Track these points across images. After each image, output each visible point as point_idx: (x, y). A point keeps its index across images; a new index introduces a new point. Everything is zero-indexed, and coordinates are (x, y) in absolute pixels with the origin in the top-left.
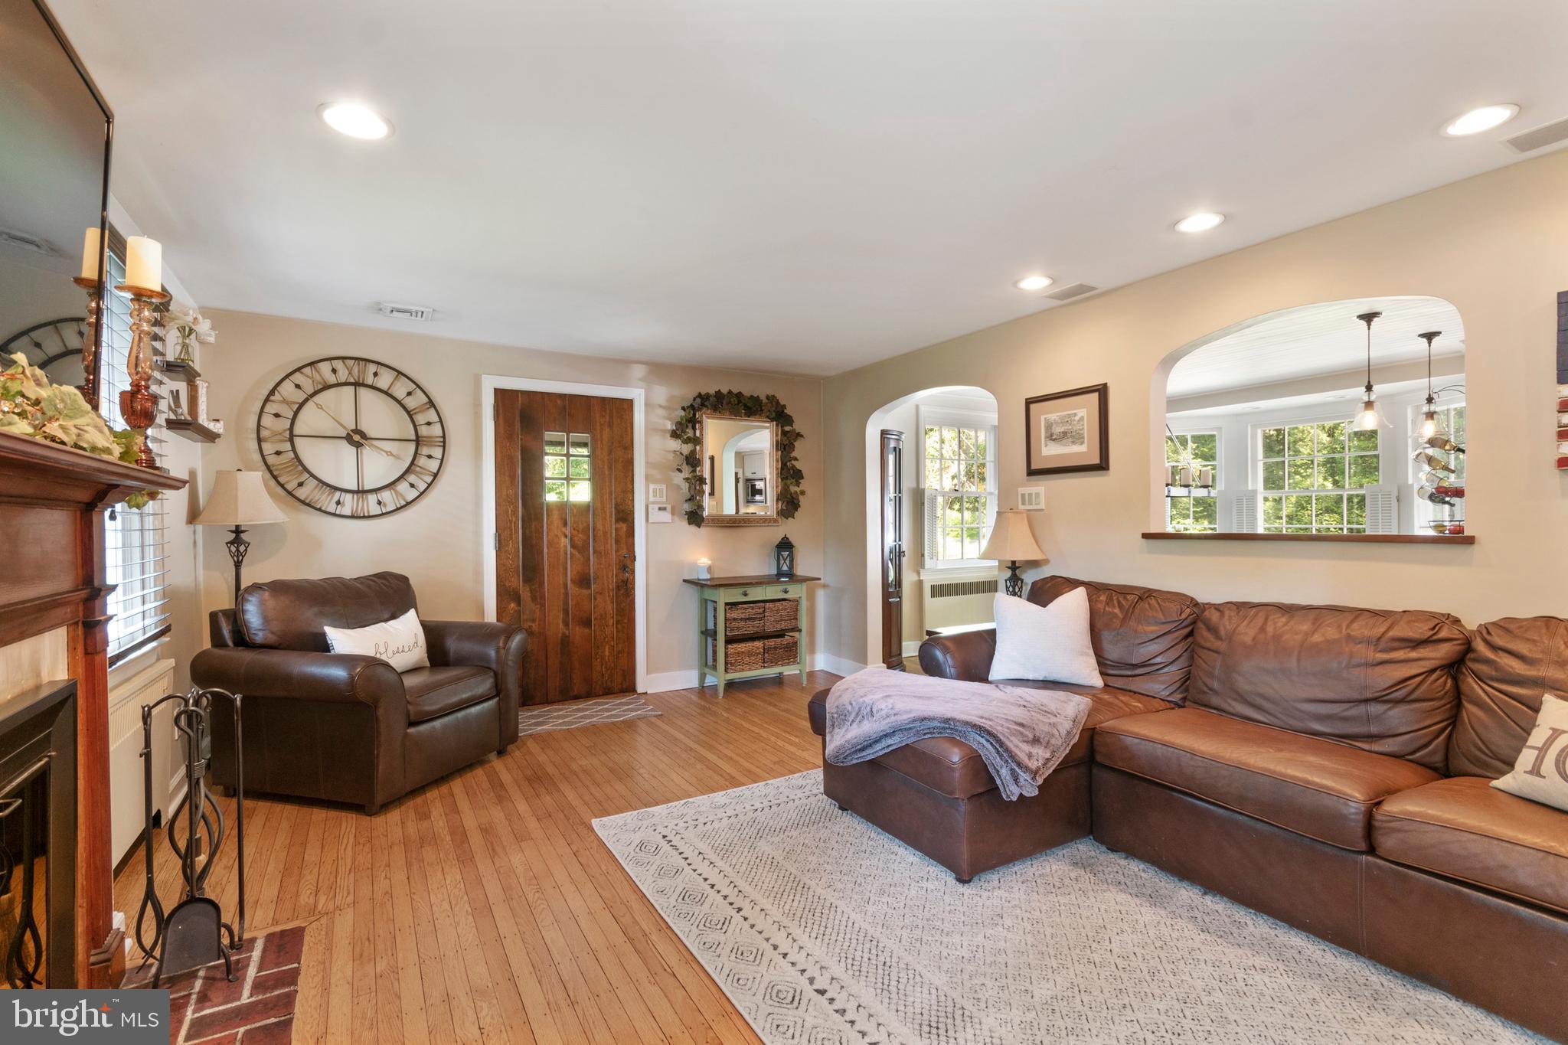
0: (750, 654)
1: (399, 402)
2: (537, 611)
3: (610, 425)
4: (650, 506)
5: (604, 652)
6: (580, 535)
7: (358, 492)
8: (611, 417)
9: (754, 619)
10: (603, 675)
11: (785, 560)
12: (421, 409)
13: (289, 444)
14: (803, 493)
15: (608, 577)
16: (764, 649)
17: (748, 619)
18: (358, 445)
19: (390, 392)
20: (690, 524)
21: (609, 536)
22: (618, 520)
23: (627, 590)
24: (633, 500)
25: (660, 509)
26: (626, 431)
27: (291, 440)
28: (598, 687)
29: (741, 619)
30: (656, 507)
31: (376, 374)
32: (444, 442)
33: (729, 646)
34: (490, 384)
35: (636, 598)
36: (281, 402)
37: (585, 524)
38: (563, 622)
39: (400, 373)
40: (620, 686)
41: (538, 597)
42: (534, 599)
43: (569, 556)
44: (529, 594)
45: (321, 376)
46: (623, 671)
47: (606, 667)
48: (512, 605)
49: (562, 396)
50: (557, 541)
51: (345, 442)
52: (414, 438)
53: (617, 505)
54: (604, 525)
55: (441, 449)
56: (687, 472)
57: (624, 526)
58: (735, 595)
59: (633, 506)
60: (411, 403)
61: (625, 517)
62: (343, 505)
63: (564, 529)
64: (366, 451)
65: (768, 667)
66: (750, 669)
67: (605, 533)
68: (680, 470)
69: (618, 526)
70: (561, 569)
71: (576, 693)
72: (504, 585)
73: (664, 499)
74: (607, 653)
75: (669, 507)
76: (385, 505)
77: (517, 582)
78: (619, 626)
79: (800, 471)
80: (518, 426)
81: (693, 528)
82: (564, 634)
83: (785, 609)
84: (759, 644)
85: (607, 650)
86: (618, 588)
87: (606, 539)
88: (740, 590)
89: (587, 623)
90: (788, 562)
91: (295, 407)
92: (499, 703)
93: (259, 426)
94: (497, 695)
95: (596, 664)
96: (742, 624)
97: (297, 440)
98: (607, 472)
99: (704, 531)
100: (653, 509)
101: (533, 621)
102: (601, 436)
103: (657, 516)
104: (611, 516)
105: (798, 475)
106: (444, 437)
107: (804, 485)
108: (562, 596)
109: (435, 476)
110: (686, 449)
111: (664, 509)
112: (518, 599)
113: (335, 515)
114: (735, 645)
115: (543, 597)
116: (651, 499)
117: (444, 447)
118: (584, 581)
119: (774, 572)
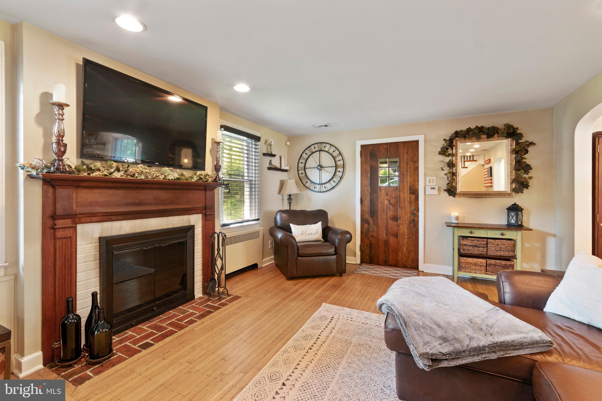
0: (475, 264)
1: (331, 154)
2: (375, 228)
3: (407, 153)
4: (427, 187)
5: (403, 249)
6: (393, 200)
7: (320, 184)
8: (408, 149)
9: (479, 247)
10: (402, 259)
11: (513, 217)
12: (338, 156)
13: (304, 171)
14: (531, 178)
15: (405, 218)
16: (486, 264)
17: (475, 246)
18: (320, 170)
19: (329, 152)
20: (449, 195)
21: (406, 200)
22: (411, 193)
23: (415, 224)
24: (418, 184)
25: (432, 188)
26: (415, 155)
27: (305, 170)
28: (400, 263)
29: (470, 245)
30: (430, 187)
31: (325, 147)
32: (344, 166)
33: (461, 258)
34: (359, 144)
35: (419, 228)
36: (302, 159)
37: (395, 195)
38: (386, 234)
39: (331, 145)
40: (411, 265)
41: (376, 223)
42: (374, 224)
43: (388, 208)
44: (372, 222)
45: (311, 150)
46: (413, 259)
47: (404, 256)
48: (366, 225)
49: (386, 144)
50: (384, 201)
51: (316, 169)
52: (335, 165)
53: (410, 187)
54: (404, 195)
55: (343, 169)
56: (447, 170)
57: (413, 197)
58: (466, 233)
59: (418, 188)
60: (335, 154)
61: (414, 192)
62: (317, 188)
63: (386, 197)
64: (323, 171)
65: (489, 274)
66: (476, 273)
67: (404, 199)
68: (442, 170)
69: (411, 196)
70: (385, 213)
71: (390, 263)
72: (363, 217)
73: (435, 184)
74: (405, 250)
75: (437, 188)
76: (327, 188)
77: (367, 216)
78: (411, 239)
79: (529, 165)
80: (369, 158)
81: (451, 197)
82: (386, 239)
83: (504, 245)
84: (483, 261)
85: (405, 249)
86: (410, 222)
87: (405, 202)
88: (469, 230)
89: (396, 236)
90: (514, 218)
91: (305, 160)
92: (337, 257)
93: (298, 166)
94: (335, 254)
95: (400, 254)
96: (470, 248)
97: (307, 170)
98: (406, 173)
99: (457, 199)
100: (428, 189)
101: (374, 232)
102: (403, 158)
103: (429, 192)
104: (407, 192)
105: (527, 168)
106: (344, 164)
107: (531, 173)
108: (385, 224)
109: (341, 178)
110: (447, 159)
111: (434, 188)
112: (368, 223)
113: (314, 191)
114: (465, 258)
115: (377, 223)
116: (427, 184)
117: (344, 168)
118: (395, 218)
119: (505, 223)
